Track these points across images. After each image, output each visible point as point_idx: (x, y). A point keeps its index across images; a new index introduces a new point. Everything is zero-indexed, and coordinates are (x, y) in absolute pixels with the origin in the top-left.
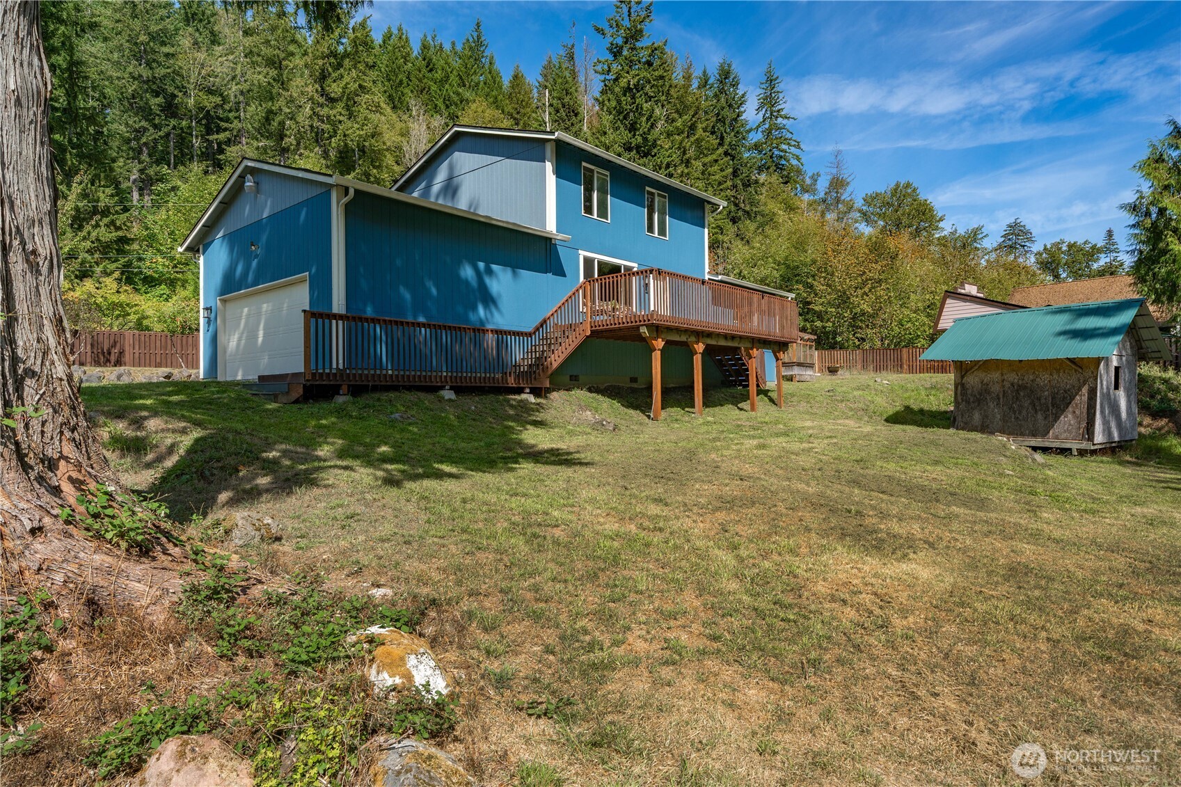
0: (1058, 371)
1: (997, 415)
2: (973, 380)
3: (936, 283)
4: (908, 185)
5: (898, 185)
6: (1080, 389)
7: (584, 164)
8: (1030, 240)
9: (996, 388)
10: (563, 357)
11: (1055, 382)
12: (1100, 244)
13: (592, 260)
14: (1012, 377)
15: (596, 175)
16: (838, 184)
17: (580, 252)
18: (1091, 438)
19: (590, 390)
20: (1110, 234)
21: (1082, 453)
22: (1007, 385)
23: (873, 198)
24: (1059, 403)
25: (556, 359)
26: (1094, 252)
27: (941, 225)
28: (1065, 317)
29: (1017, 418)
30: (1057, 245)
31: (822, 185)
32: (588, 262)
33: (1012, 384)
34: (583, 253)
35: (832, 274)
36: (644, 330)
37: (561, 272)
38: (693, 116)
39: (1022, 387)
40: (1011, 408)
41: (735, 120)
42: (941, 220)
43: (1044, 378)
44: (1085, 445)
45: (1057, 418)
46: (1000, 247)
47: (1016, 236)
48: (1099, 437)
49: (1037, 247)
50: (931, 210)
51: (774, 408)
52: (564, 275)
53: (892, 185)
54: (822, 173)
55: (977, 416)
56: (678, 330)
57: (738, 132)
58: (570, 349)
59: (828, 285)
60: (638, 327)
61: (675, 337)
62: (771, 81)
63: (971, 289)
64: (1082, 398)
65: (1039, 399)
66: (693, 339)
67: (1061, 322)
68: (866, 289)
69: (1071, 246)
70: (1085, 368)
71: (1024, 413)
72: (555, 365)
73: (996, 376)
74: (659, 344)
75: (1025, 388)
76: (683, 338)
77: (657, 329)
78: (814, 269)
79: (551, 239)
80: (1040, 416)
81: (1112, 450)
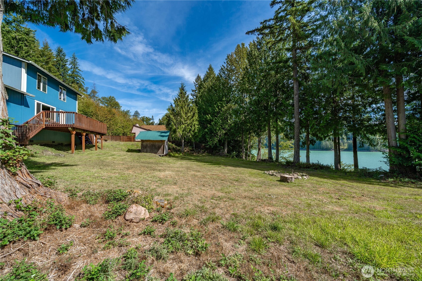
1: (149, 150)
2: (144, 143)
3: (124, 122)
4: (113, 97)
5: (110, 97)
6: (162, 145)
7: (38, 73)
8: (139, 115)
9: (149, 145)
10: (34, 135)
12: (151, 118)
13: (40, 104)
14: (151, 143)
15: (42, 78)
16: (94, 92)
17: (35, 101)
18: (164, 154)
19: (41, 145)
20: (153, 116)
21: (162, 156)
23: (104, 98)
24: (159, 148)
25: (31, 135)
26: (150, 119)
27: (121, 108)
28: (159, 133)
30: (144, 117)
31: (89, 91)
32: (38, 105)
34: (36, 102)
35: (98, 116)
36: (70, 129)
37: (27, 106)
38: (48, 59)
39: (153, 145)
40: (151, 148)
41: (64, 66)
42: (121, 107)
43: (157, 143)
44: (163, 155)
45: (159, 150)
46: (134, 115)
47: (137, 114)
48: (165, 153)
49: (141, 117)
50: (119, 104)
51: (100, 150)
52: (29, 107)
53: (109, 96)
54: (89, 88)
55: (145, 150)
56: (79, 129)
57: (65, 69)
58: (37, 132)
59: (96, 118)
60: (68, 128)
61: (78, 131)
62: (74, 58)
63: (138, 125)
64: (162, 147)
65: (156, 147)
66: (83, 132)
67: (159, 134)
68: (108, 121)
69: (146, 117)
70: (163, 141)
71: (153, 149)
72: (31, 137)
73: (149, 143)
74: (74, 132)
76: (80, 131)
77: (74, 129)
78: (92, 114)
79: (24, 94)
80: (156, 150)
81: (166, 155)
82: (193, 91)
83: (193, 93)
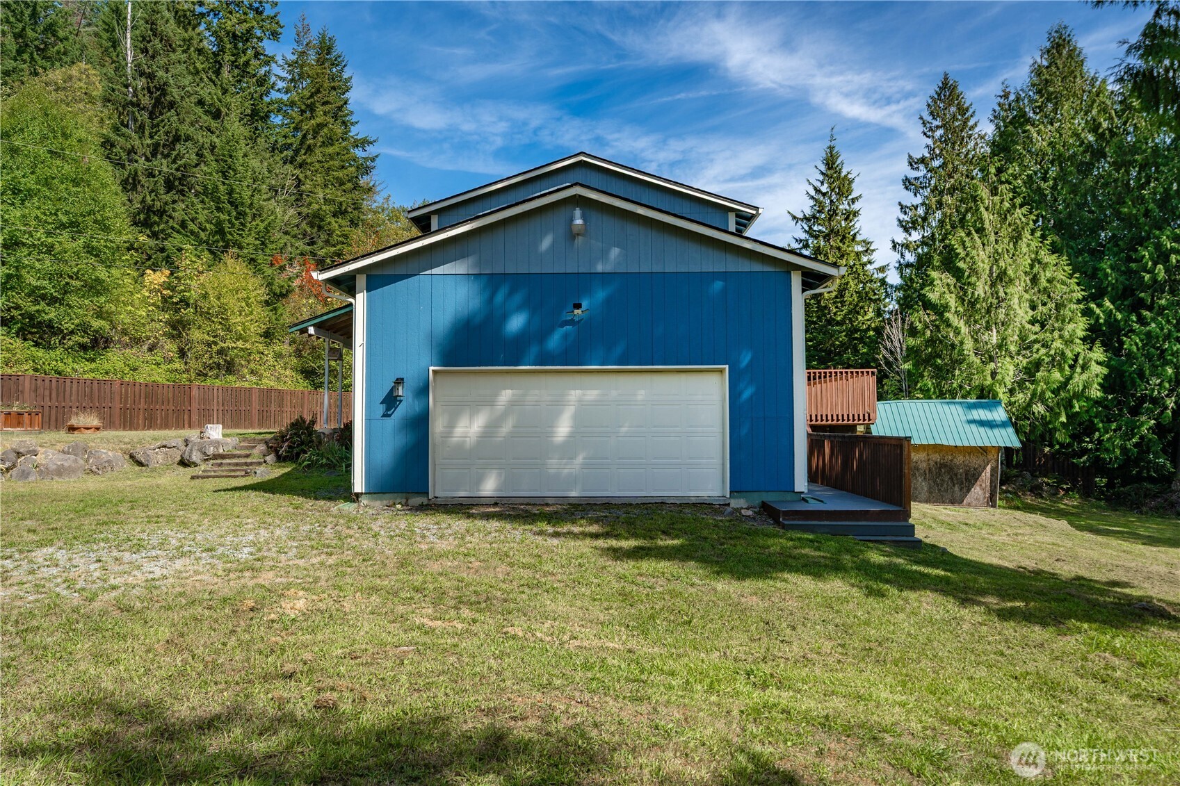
0: (969, 454)
1: (924, 487)
6: (985, 468)
9: (924, 466)
11: (967, 463)
14: (936, 457)
22: (932, 463)
24: (970, 479)
29: (939, 490)
33: (936, 463)
39: (943, 465)
40: (935, 482)
43: (960, 459)
45: (969, 490)
64: (986, 475)
65: (956, 475)
71: (945, 486)
73: (924, 456)
75: (945, 466)
80: (956, 488)
82: (913, 163)
83: (913, 174)
